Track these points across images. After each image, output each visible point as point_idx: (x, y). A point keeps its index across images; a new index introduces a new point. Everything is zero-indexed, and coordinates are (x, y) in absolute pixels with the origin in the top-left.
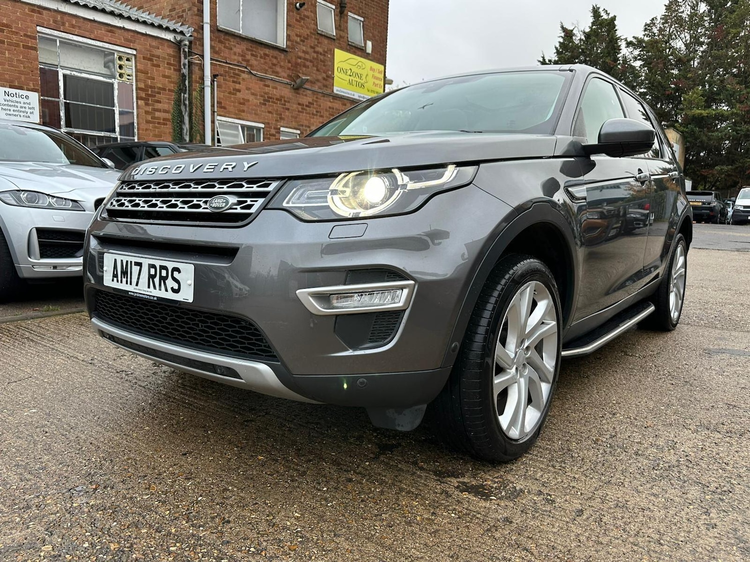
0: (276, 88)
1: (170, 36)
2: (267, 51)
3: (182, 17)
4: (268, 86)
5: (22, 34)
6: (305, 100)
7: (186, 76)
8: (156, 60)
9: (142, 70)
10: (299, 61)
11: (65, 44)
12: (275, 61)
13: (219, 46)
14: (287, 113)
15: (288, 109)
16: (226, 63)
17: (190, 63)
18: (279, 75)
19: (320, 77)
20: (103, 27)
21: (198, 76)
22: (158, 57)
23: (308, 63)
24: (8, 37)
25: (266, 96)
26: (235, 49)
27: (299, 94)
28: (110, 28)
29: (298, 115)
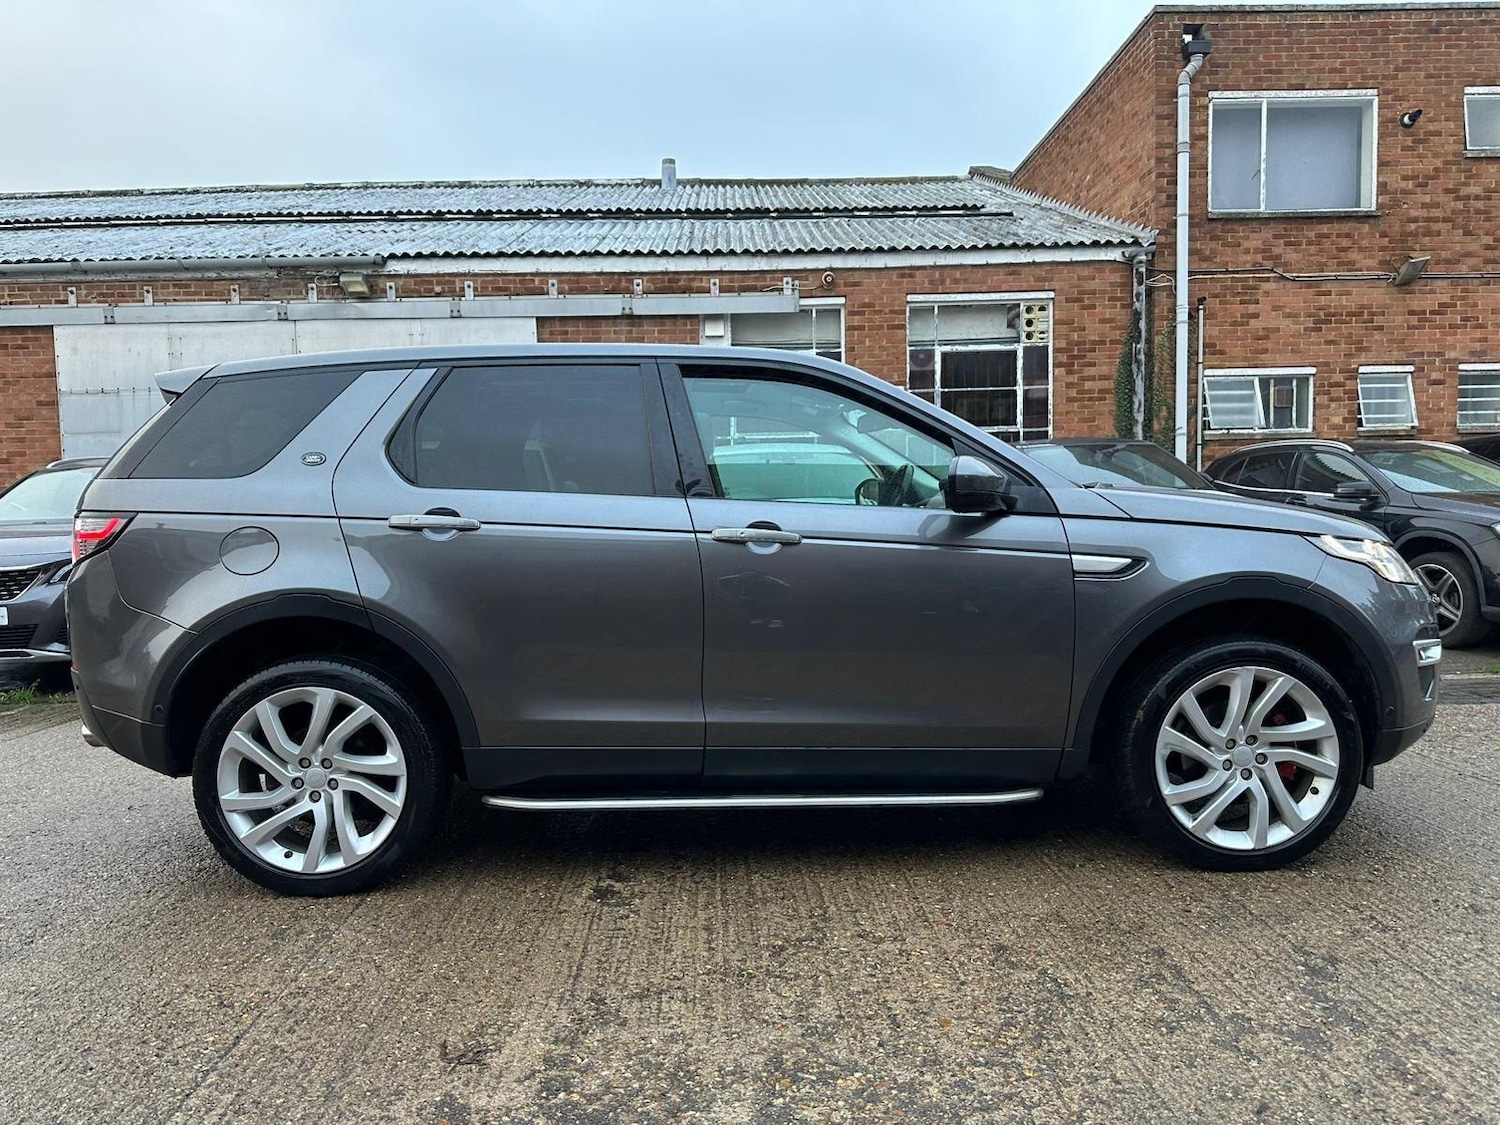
0: (1348, 293)
1: (1115, 255)
2: (1325, 228)
3: (1144, 214)
4: (1329, 293)
5: (887, 310)
6: (1428, 303)
7: (1140, 314)
8: (1088, 299)
9: (1063, 320)
10: (1413, 226)
11: (946, 309)
12: (1345, 243)
13: (1208, 247)
14: (1377, 336)
15: (1381, 328)
16: (1227, 272)
17: (1150, 291)
18: (1357, 266)
19: (1474, 247)
20: (1002, 271)
21: (1165, 308)
22: (1093, 292)
23: (1435, 227)
24: (871, 320)
25: (1322, 313)
26: (1246, 244)
27: (1412, 292)
29: (1407, 335)
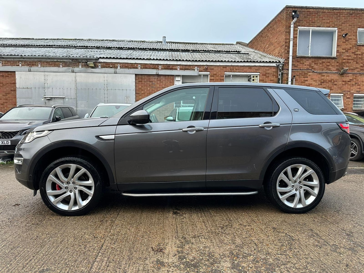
0: (329, 76)
1: (274, 65)
2: (324, 60)
3: (281, 55)
4: (324, 76)
5: (220, 76)
6: (347, 79)
7: (280, 79)
8: (268, 75)
9: (261, 80)
10: (344, 61)
11: (234, 76)
12: (328, 64)
13: (296, 64)
15: (336, 85)
16: (301, 70)
17: (282, 74)
18: (331, 70)
19: (358, 66)
20: (247, 67)
21: (286, 78)
22: (269, 73)
23: (350, 61)
24: (215, 78)
25: (322, 81)
26: (305, 63)
27: (344, 76)
28: (250, 67)
29: (342, 86)
